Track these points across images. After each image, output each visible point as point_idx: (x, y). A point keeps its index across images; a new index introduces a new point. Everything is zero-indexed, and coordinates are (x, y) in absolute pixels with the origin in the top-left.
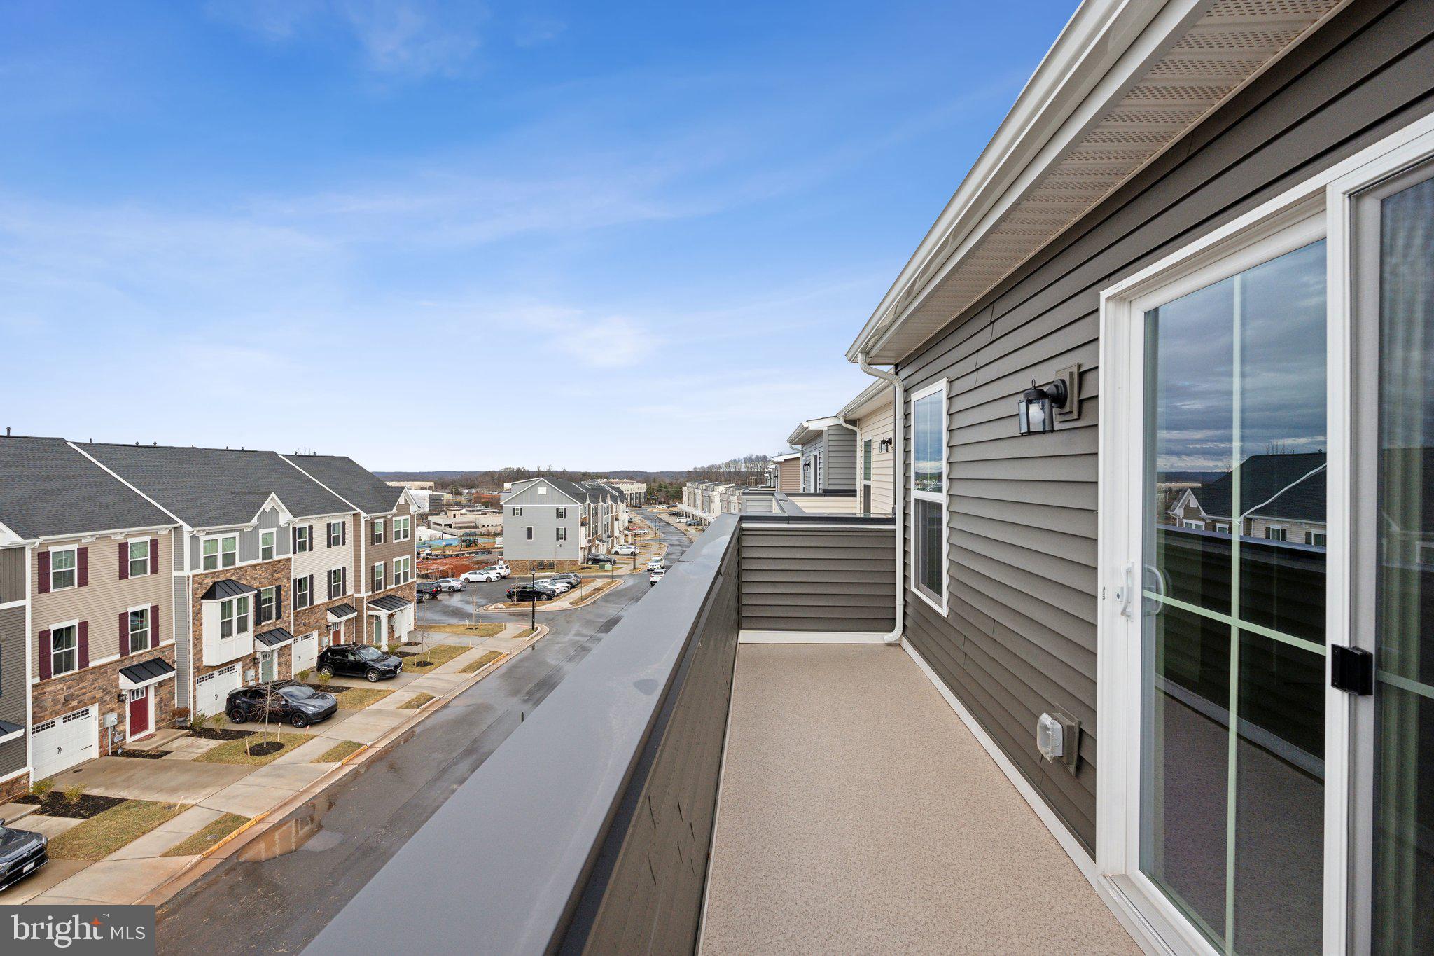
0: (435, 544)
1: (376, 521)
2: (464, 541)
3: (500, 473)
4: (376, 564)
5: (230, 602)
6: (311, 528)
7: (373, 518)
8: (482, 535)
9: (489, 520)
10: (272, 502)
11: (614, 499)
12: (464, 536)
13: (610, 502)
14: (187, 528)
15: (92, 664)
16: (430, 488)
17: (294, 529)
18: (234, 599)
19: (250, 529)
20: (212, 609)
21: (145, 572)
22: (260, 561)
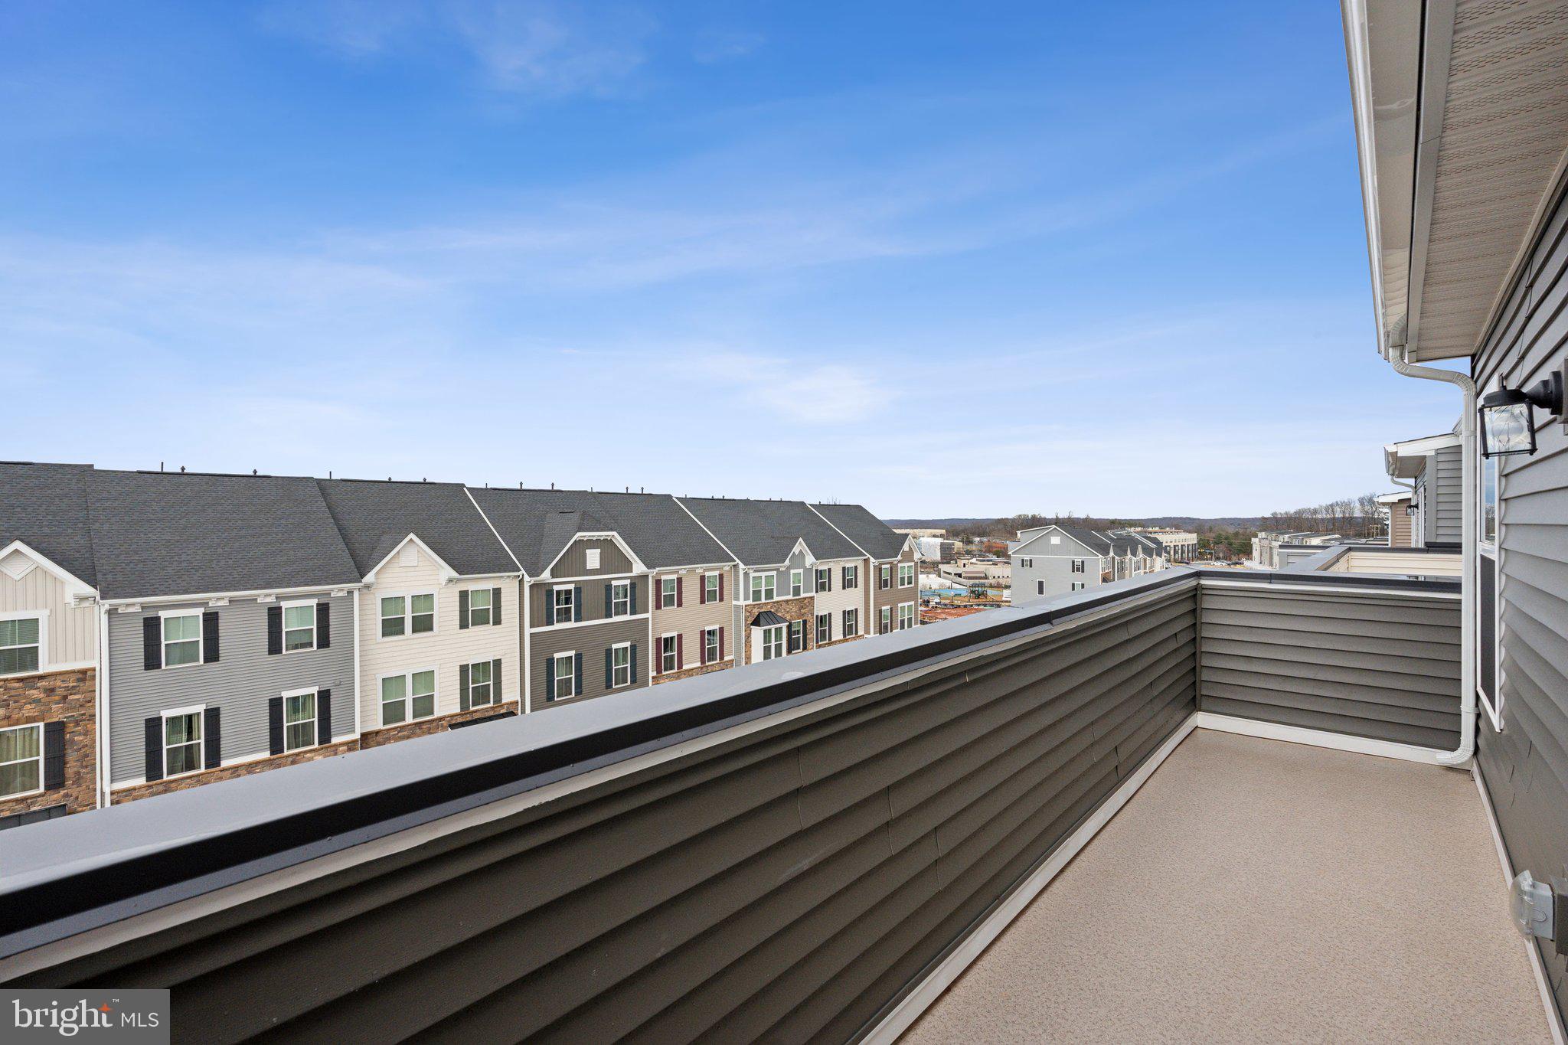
0: (944, 593)
1: (883, 566)
2: (973, 592)
3: (1013, 520)
4: (884, 608)
5: (770, 630)
6: (830, 570)
7: (881, 564)
8: (991, 586)
9: (998, 571)
10: (800, 546)
11: (1148, 552)
12: (973, 586)
13: (1141, 556)
14: (741, 566)
15: (685, 667)
16: (942, 536)
17: (817, 570)
18: (773, 627)
19: (784, 569)
20: (757, 633)
21: (716, 600)
22: (790, 597)
